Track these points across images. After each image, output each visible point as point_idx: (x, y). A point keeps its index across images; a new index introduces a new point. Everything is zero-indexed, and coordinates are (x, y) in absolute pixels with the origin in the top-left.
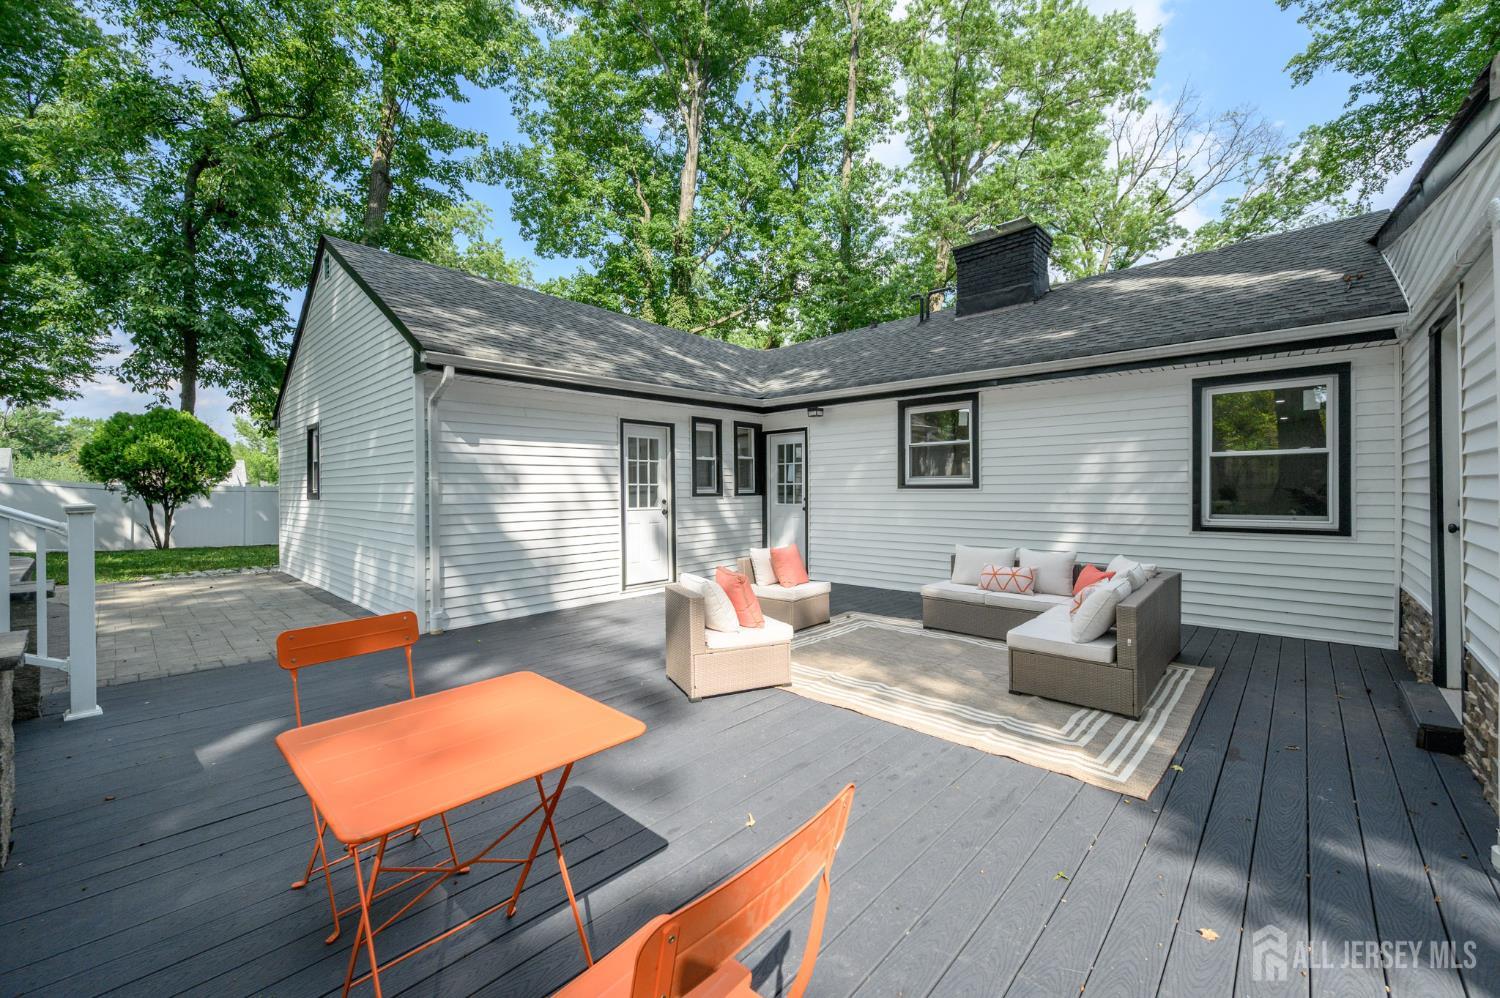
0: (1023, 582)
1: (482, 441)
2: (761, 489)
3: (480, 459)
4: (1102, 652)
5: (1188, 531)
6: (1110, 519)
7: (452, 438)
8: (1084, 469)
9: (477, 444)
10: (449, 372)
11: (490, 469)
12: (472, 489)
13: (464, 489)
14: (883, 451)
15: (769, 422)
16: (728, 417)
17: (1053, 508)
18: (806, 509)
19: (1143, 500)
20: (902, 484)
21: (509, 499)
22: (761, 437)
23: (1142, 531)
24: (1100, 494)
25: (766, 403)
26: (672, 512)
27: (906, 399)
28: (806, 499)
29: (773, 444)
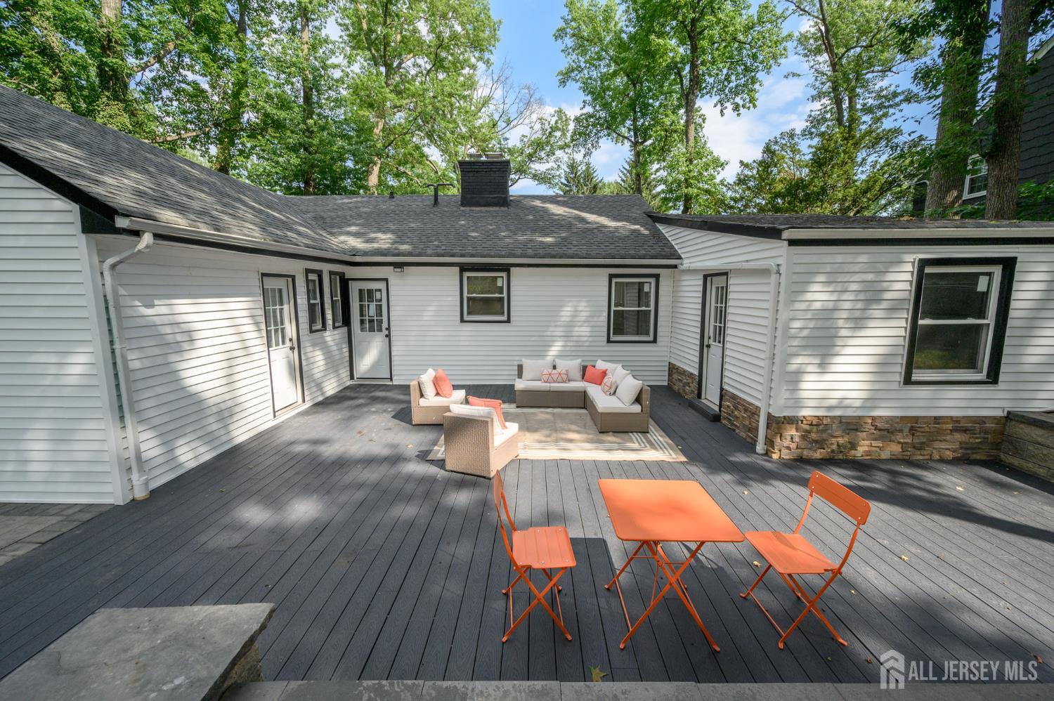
0: (564, 377)
1: (156, 302)
2: (347, 322)
3: (158, 320)
4: (637, 408)
5: (605, 343)
6: (575, 339)
7: (129, 302)
8: (563, 313)
9: (152, 306)
10: (147, 238)
11: (168, 330)
12: (156, 351)
13: (150, 352)
14: (449, 299)
15: (350, 272)
16: (326, 268)
17: (549, 334)
18: (388, 336)
19: (588, 329)
20: (462, 320)
21: (187, 356)
22: (345, 283)
23: (587, 344)
24: (571, 325)
25: (358, 259)
26: (298, 346)
27: (463, 268)
28: (388, 329)
29: (354, 288)
